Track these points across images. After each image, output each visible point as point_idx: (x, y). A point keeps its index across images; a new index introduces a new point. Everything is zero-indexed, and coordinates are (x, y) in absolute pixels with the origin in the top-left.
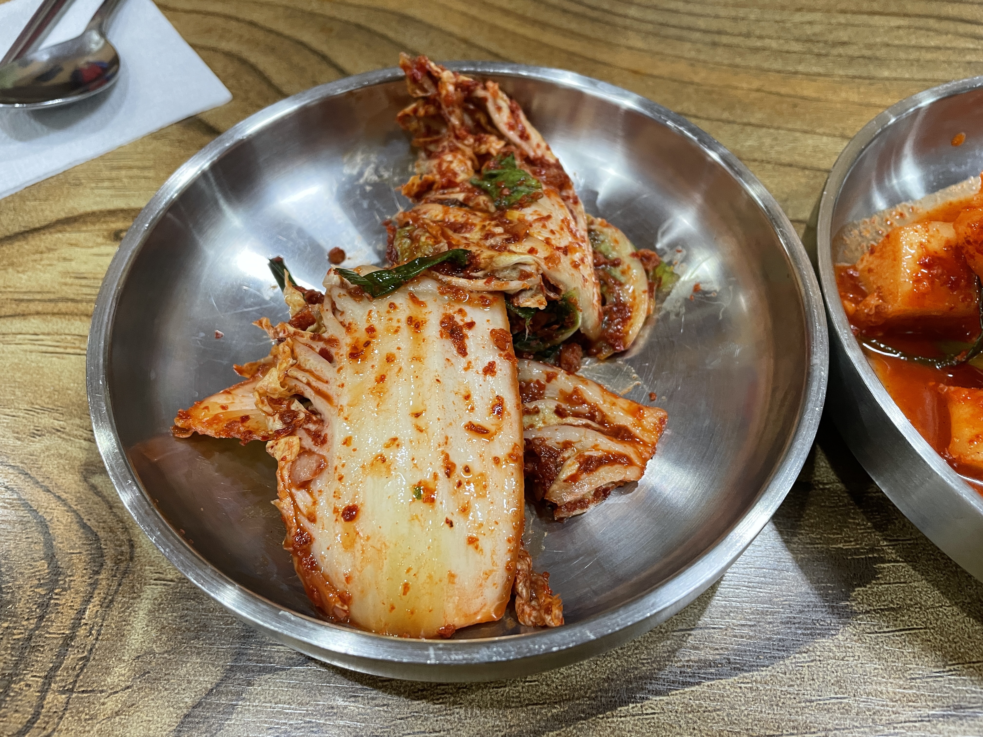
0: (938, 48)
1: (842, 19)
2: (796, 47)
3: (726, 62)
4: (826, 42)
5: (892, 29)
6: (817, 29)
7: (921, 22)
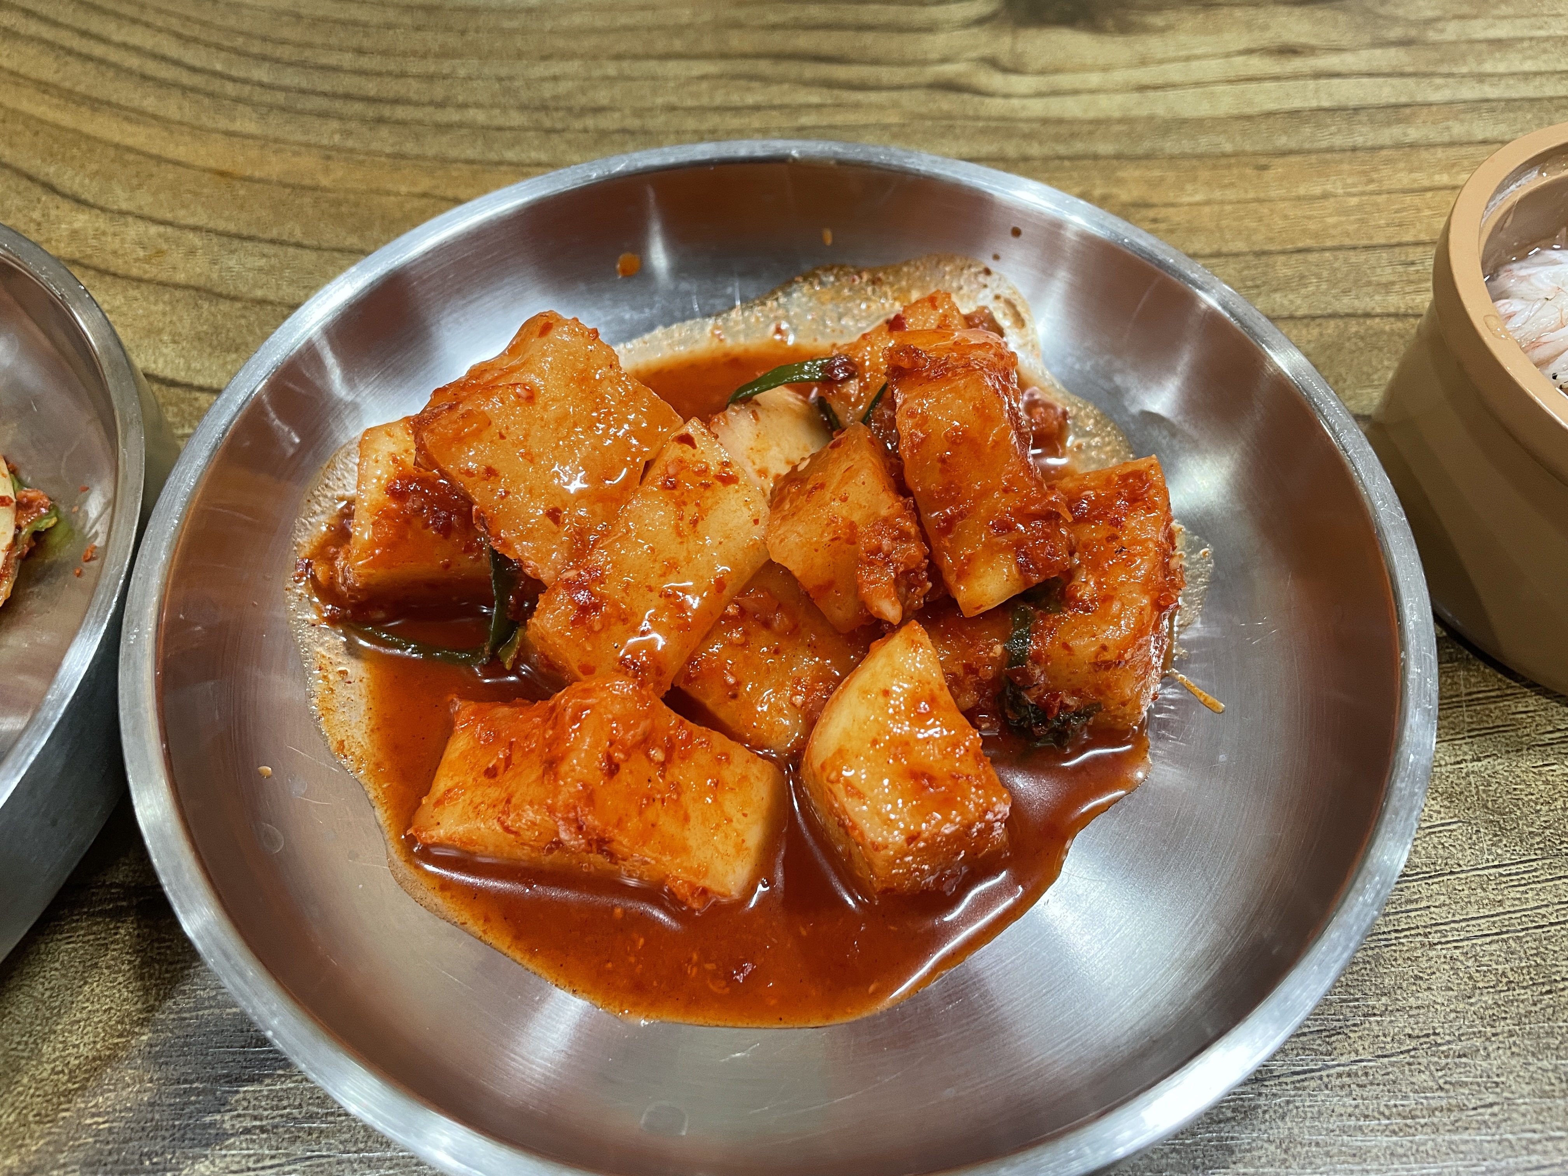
0: (757, 108)
1: (611, 69)
2: (517, 119)
3: (388, 150)
4: (569, 110)
5: (690, 81)
6: (563, 87)
7: (744, 66)
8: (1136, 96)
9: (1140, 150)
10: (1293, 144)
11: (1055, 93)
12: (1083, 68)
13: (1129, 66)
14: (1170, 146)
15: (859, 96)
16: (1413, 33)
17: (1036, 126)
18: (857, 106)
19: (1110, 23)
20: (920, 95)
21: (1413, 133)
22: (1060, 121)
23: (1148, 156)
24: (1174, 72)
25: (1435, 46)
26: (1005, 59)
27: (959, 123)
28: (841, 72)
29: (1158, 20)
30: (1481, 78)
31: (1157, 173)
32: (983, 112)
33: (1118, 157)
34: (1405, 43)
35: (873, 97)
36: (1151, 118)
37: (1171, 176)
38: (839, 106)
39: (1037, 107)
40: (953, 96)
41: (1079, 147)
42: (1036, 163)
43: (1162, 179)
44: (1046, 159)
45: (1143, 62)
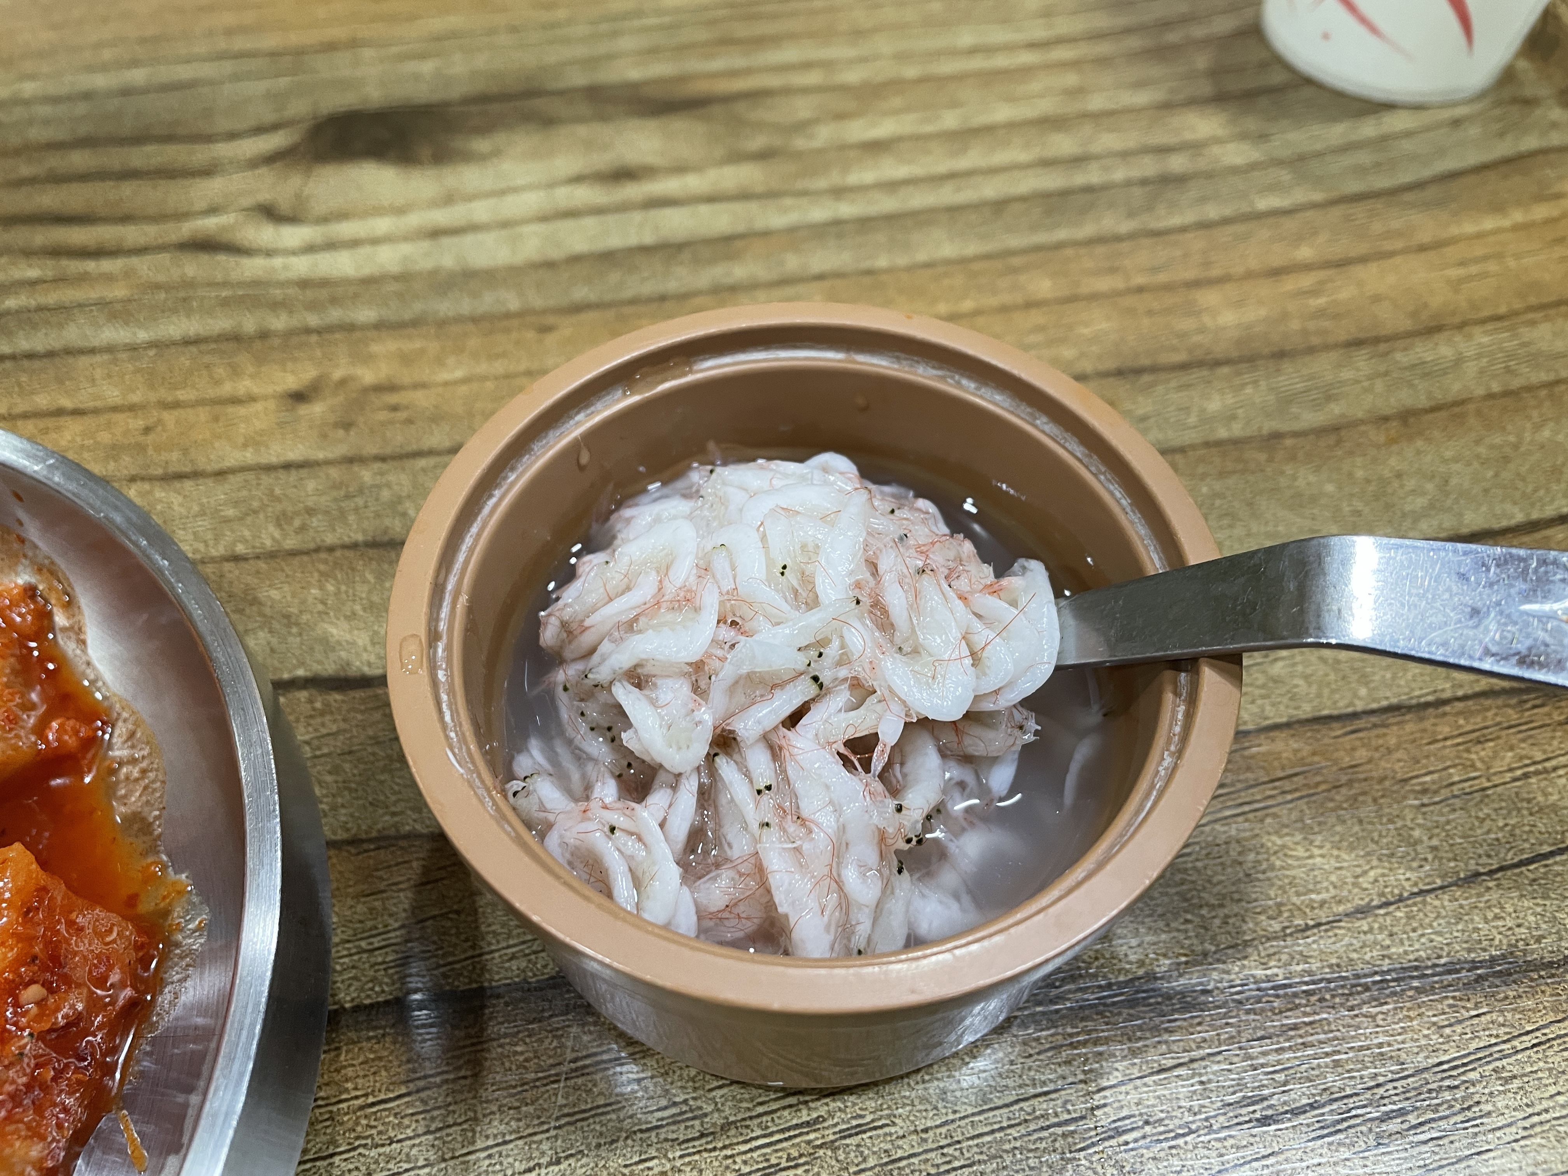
8: (425, 245)
9: (407, 315)
10: (593, 297)
11: (331, 246)
12: (378, 211)
13: (434, 204)
14: (445, 307)
15: (90, 266)
16: (777, 141)
17: (291, 291)
18: (83, 278)
19: (426, 152)
20: (164, 258)
21: (739, 272)
22: (325, 283)
23: (415, 323)
24: (481, 211)
25: (798, 155)
26: (284, 203)
27: (201, 292)
28: (78, 236)
29: (481, 145)
30: (839, 192)
31: (417, 344)
32: (235, 276)
33: (380, 326)
34: (764, 156)
35: (107, 265)
36: (434, 273)
37: (433, 347)
38: (60, 280)
39: (301, 266)
40: (205, 258)
41: (335, 315)
42: (277, 341)
43: (422, 351)
44: (290, 334)
45: (449, 199)
